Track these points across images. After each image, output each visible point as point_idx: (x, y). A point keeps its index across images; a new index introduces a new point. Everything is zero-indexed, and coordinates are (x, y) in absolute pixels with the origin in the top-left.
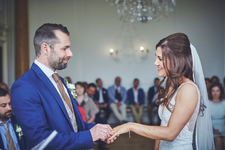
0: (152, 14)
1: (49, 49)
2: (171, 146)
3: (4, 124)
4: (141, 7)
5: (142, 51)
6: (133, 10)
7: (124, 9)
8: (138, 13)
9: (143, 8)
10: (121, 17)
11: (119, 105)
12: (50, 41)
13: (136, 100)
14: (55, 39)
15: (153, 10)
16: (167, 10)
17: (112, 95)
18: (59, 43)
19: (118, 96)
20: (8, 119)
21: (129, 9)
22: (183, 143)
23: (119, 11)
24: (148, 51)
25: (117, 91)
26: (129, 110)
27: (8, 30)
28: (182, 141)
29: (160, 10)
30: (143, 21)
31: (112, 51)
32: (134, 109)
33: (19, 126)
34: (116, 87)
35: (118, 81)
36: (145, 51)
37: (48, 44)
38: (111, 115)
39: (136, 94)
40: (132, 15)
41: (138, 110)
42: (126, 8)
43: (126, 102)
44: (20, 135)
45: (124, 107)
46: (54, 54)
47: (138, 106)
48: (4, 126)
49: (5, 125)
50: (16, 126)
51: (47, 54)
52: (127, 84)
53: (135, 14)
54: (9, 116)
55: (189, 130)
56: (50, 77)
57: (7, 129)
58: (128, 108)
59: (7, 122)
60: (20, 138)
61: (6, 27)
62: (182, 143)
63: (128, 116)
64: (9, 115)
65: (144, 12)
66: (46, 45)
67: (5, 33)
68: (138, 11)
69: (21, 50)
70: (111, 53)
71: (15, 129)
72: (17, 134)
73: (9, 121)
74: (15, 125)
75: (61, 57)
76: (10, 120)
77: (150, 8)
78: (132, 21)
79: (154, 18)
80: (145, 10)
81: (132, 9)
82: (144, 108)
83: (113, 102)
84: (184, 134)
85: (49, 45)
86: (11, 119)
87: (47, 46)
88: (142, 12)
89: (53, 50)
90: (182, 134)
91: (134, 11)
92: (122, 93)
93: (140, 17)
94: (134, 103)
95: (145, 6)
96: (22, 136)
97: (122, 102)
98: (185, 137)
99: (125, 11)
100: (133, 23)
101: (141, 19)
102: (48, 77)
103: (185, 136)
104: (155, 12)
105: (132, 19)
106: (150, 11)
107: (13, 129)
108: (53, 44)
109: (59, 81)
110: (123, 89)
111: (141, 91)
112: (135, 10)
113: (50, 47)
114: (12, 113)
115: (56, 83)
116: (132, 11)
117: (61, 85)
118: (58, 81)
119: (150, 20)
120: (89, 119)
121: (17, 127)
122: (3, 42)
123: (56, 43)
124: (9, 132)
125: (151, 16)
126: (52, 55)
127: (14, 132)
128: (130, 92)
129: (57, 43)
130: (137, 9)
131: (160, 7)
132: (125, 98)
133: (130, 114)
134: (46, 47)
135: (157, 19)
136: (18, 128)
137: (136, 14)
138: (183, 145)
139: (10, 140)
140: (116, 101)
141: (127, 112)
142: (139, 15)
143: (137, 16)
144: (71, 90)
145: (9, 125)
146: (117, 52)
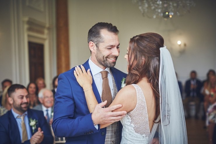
0: (173, 10)
1: (95, 47)
3: (20, 116)
4: (161, 3)
12: (95, 40)
14: (99, 39)
18: (103, 42)
20: (24, 112)
24: (185, 45)
27: (49, 29)
44: (33, 128)
48: (20, 118)
49: (22, 118)
51: (94, 52)
55: (136, 132)
57: (23, 122)
60: (33, 131)
61: (47, 25)
66: (93, 44)
67: (46, 31)
69: (62, 46)
72: (31, 127)
73: (26, 114)
75: (104, 55)
76: (26, 113)
78: (155, 17)
85: (95, 43)
86: (28, 113)
89: (99, 48)
93: (160, 13)
108: (98, 43)
113: (96, 45)
122: (44, 39)
126: (98, 53)
129: (101, 42)
130: (157, 5)
134: (92, 45)
136: (32, 121)
143: (158, 12)
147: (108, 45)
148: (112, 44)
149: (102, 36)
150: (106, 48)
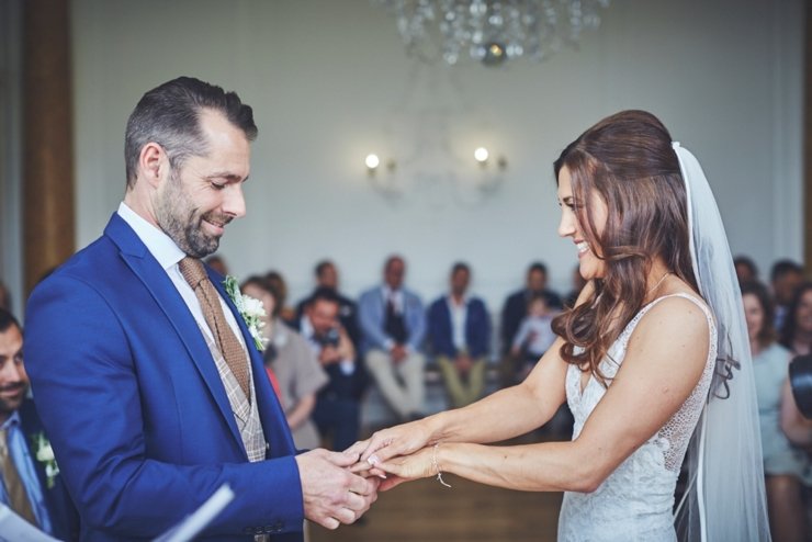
0: (521, 35)
1: (165, 168)
2: (596, 515)
4: (484, 8)
5: (483, 164)
6: (456, 18)
7: (423, 14)
8: (471, 29)
9: (491, 12)
10: (413, 44)
11: (397, 358)
12: (175, 139)
13: (459, 339)
14: (193, 139)
15: (528, 19)
16: (575, 21)
17: (372, 323)
18: (205, 155)
19: (396, 326)
20: (9, 413)
21: (441, 16)
22: (640, 508)
23: (402, 23)
24: (502, 164)
25: (390, 308)
26: (433, 376)
28: (635, 503)
29: (553, 21)
30: (489, 61)
31: (372, 161)
32: (450, 370)
33: (47, 437)
34: (386, 292)
35: (394, 271)
36: (493, 164)
37: (168, 149)
38: (371, 395)
39: (459, 317)
40: (450, 35)
41: (464, 377)
42: (430, 13)
43: (422, 348)
44: (50, 471)
45: (414, 363)
46: (176, 190)
47: (465, 362)
50: (38, 439)
51: (156, 184)
52: (427, 283)
53: (460, 34)
54: (12, 404)
55: (668, 467)
56: (170, 268)
57: (6, 452)
58: (430, 367)
59: (7, 424)
60: (51, 484)
62: (636, 507)
63: (429, 398)
64: (13, 398)
65: (492, 27)
66: (157, 152)
68: (474, 23)
69: (47, 156)
70: (372, 172)
71: (33, 449)
72: (40, 467)
73: (14, 423)
74: (34, 436)
75: (197, 205)
76: (15, 417)
77: (514, 14)
78: (452, 59)
79: (530, 50)
80: (496, 20)
81: (450, 16)
82: (489, 367)
83: (376, 345)
84: (648, 479)
85: (169, 153)
86: (21, 415)
87: (159, 156)
88: (487, 27)
89: (179, 176)
90: (641, 479)
91: (456, 24)
92: (409, 314)
93: (478, 46)
94: (451, 351)
95: (497, 6)
96: (57, 477)
97: (410, 348)
98: (651, 490)
99: (426, 23)
100: (457, 65)
101: (482, 53)
102: (165, 267)
103: (650, 485)
104: (533, 29)
105: (450, 50)
106: (516, 25)
107: (26, 450)
108: (182, 155)
109: (204, 284)
110: (413, 300)
111: (477, 309)
112: (461, 18)
113: (172, 161)
114: (25, 393)
115: (194, 289)
116: (450, 22)
117: (210, 298)
118: (199, 284)
119: (516, 57)
120: (293, 409)
121: (42, 442)
123: (192, 151)
124: (11, 459)
125: (520, 43)
127: (29, 459)
128: (439, 311)
129: (199, 155)
130: (468, 16)
131: (550, 12)
132: (418, 331)
133: (437, 391)
134: (155, 157)
135: (540, 54)
136: (46, 445)
137: (467, 35)
138: (640, 515)
139: (14, 488)
140: (389, 343)
141: (428, 384)
142: (478, 37)
143: (470, 42)
144: (249, 318)
145: (13, 434)
146: (391, 167)
147: (222, 170)
148: (234, 169)
149: (205, 134)
150: (208, 180)
